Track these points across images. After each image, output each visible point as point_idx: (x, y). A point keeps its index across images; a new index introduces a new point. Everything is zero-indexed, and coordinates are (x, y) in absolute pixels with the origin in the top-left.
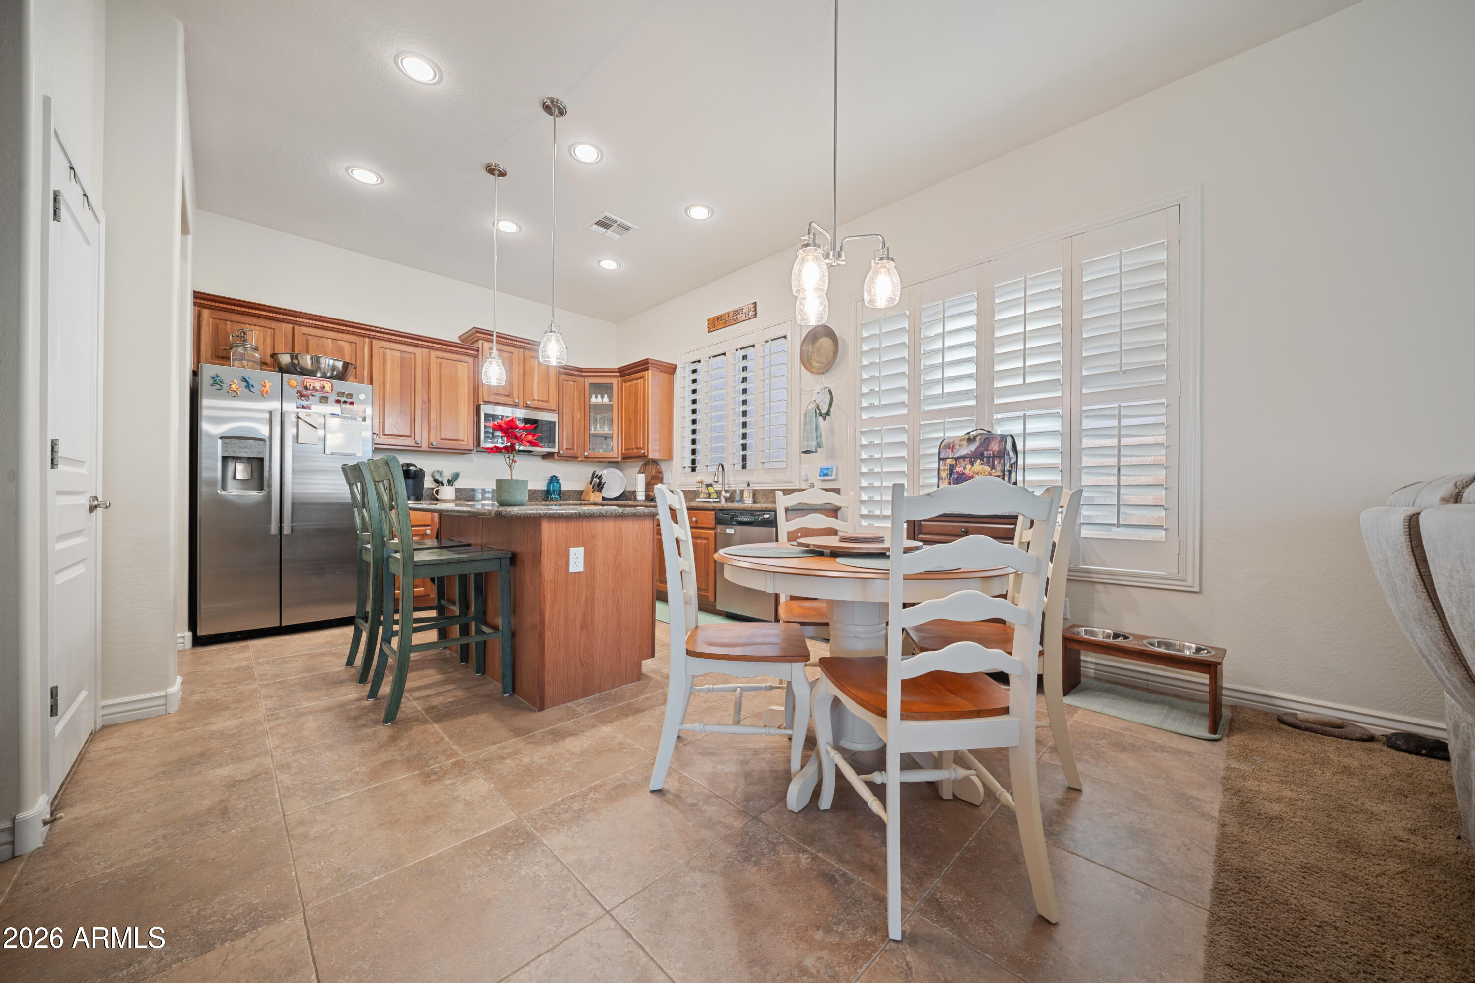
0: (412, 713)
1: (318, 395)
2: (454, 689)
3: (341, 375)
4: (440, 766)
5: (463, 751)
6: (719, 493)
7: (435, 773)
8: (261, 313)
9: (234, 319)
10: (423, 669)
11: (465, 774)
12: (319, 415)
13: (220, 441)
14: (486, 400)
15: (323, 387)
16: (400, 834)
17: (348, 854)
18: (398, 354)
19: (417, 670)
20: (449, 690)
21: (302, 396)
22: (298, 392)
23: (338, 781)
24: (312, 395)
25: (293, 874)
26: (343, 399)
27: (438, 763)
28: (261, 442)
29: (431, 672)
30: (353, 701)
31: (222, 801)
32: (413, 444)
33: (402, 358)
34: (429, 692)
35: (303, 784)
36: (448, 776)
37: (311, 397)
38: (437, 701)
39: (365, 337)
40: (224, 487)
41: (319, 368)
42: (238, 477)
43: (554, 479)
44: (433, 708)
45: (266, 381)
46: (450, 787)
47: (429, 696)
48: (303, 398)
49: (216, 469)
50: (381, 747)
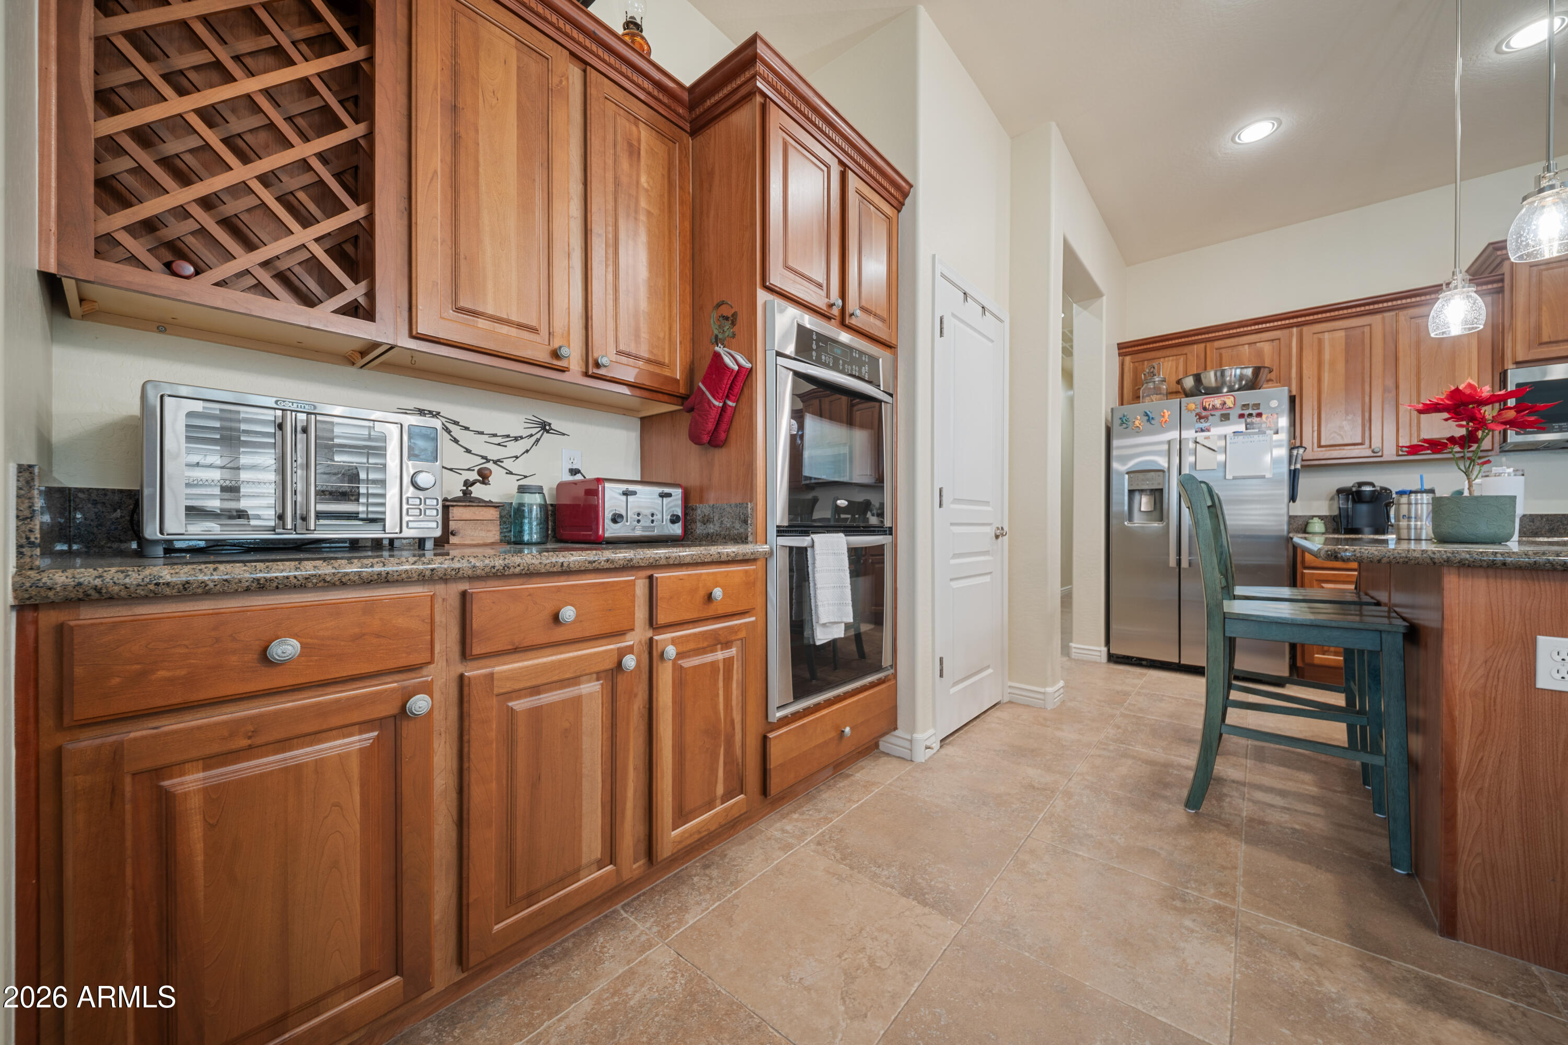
0: (1230, 814)
1: (1218, 413)
2: (1318, 815)
3: (1250, 384)
4: (1198, 898)
5: (1244, 902)
7: (1184, 901)
8: (1174, 342)
9: (1150, 358)
10: (1299, 769)
11: (1218, 931)
12: (1220, 437)
13: (1127, 476)
14: (1520, 359)
15: (1225, 403)
16: (1085, 933)
17: (1032, 910)
18: (1342, 334)
19: (1289, 767)
20: (1309, 814)
21: (1201, 418)
22: (1197, 414)
23: (1091, 836)
24: (1212, 415)
25: (987, 889)
26: (1246, 412)
27: (1200, 891)
28: (1161, 473)
29: (1307, 777)
30: (1182, 767)
31: (1009, 794)
32: (1368, 453)
33: (1347, 337)
34: (1278, 801)
35: (1066, 819)
36: (1194, 916)
37: (1210, 418)
38: (1276, 817)
39: (1292, 327)
40: (1130, 518)
41: (1223, 383)
42: (1143, 509)
44: (1262, 822)
45: (1165, 411)
46: (1183, 931)
47: (1272, 806)
48: (1202, 420)
49: (1123, 503)
50: (1160, 830)
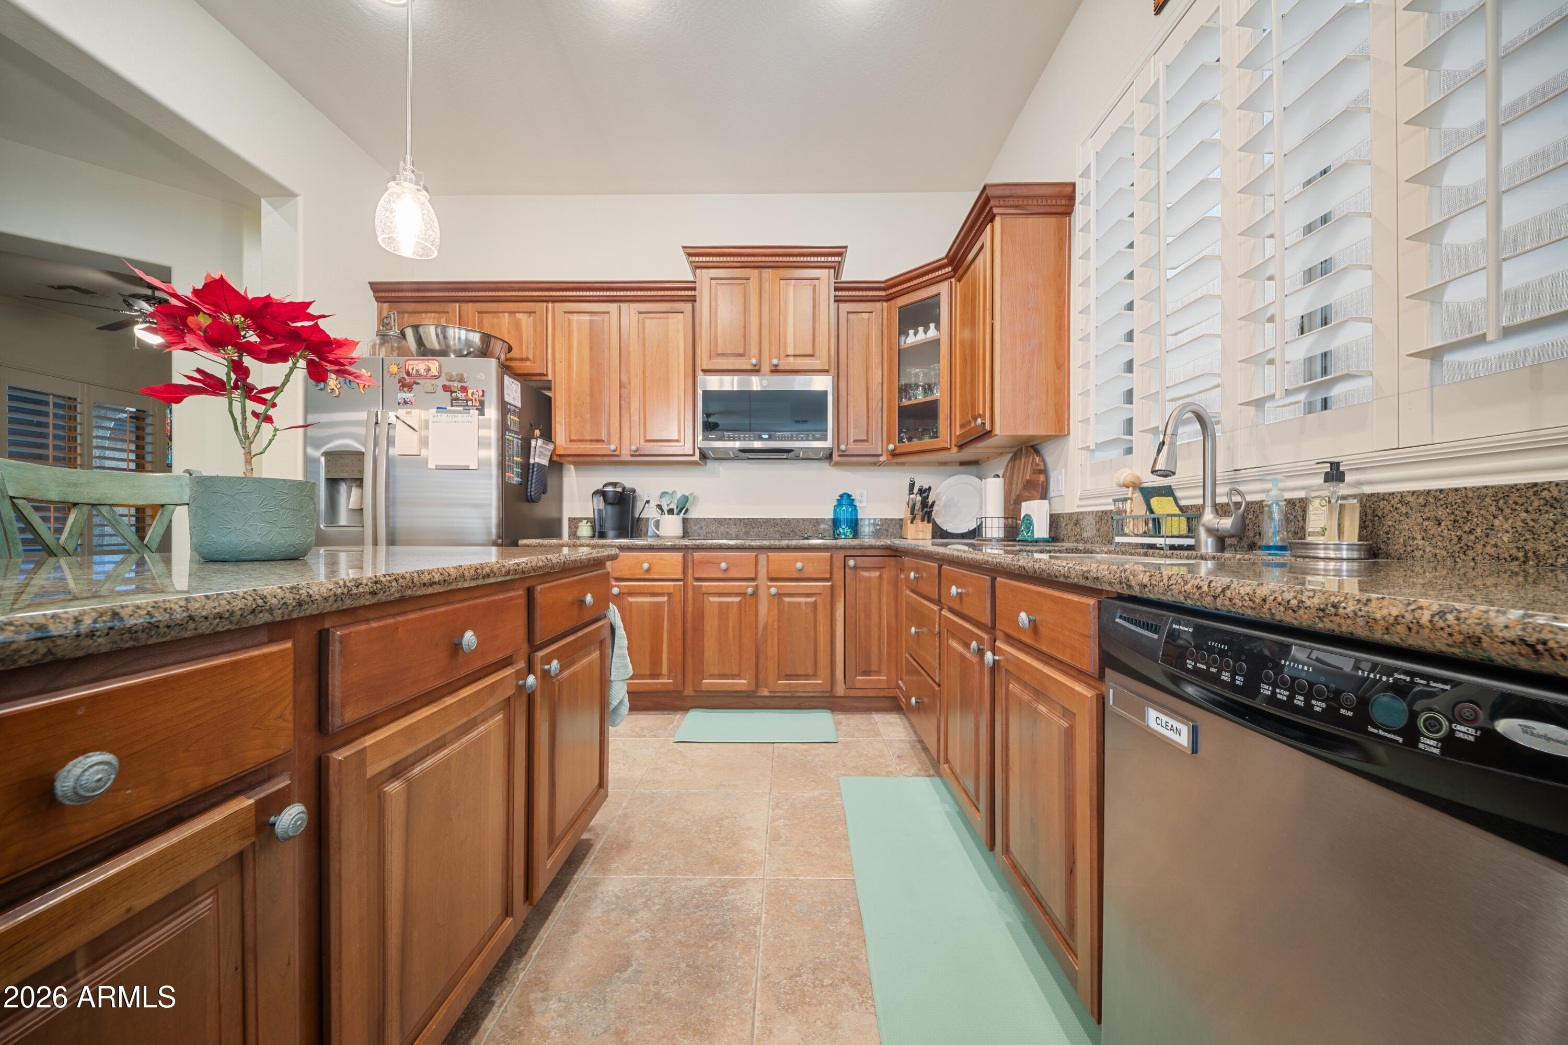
1: (422, 382)
6: (1192, 515)
9: (410, 310)
13: (323, 460)
14: (704, 367)
15: (429, 370)
18: (586, 317)
21: (404, 386)
22: (400, 380)
24: (416, 385)
26: (450, 384)
28: (361, 457)
33: (592, 322)
37: (414, 388)
40: (333, 519)
42: (351, 506)
43: (846, 500)
48: (406, 389)
